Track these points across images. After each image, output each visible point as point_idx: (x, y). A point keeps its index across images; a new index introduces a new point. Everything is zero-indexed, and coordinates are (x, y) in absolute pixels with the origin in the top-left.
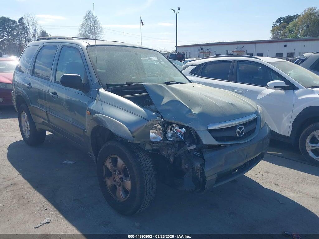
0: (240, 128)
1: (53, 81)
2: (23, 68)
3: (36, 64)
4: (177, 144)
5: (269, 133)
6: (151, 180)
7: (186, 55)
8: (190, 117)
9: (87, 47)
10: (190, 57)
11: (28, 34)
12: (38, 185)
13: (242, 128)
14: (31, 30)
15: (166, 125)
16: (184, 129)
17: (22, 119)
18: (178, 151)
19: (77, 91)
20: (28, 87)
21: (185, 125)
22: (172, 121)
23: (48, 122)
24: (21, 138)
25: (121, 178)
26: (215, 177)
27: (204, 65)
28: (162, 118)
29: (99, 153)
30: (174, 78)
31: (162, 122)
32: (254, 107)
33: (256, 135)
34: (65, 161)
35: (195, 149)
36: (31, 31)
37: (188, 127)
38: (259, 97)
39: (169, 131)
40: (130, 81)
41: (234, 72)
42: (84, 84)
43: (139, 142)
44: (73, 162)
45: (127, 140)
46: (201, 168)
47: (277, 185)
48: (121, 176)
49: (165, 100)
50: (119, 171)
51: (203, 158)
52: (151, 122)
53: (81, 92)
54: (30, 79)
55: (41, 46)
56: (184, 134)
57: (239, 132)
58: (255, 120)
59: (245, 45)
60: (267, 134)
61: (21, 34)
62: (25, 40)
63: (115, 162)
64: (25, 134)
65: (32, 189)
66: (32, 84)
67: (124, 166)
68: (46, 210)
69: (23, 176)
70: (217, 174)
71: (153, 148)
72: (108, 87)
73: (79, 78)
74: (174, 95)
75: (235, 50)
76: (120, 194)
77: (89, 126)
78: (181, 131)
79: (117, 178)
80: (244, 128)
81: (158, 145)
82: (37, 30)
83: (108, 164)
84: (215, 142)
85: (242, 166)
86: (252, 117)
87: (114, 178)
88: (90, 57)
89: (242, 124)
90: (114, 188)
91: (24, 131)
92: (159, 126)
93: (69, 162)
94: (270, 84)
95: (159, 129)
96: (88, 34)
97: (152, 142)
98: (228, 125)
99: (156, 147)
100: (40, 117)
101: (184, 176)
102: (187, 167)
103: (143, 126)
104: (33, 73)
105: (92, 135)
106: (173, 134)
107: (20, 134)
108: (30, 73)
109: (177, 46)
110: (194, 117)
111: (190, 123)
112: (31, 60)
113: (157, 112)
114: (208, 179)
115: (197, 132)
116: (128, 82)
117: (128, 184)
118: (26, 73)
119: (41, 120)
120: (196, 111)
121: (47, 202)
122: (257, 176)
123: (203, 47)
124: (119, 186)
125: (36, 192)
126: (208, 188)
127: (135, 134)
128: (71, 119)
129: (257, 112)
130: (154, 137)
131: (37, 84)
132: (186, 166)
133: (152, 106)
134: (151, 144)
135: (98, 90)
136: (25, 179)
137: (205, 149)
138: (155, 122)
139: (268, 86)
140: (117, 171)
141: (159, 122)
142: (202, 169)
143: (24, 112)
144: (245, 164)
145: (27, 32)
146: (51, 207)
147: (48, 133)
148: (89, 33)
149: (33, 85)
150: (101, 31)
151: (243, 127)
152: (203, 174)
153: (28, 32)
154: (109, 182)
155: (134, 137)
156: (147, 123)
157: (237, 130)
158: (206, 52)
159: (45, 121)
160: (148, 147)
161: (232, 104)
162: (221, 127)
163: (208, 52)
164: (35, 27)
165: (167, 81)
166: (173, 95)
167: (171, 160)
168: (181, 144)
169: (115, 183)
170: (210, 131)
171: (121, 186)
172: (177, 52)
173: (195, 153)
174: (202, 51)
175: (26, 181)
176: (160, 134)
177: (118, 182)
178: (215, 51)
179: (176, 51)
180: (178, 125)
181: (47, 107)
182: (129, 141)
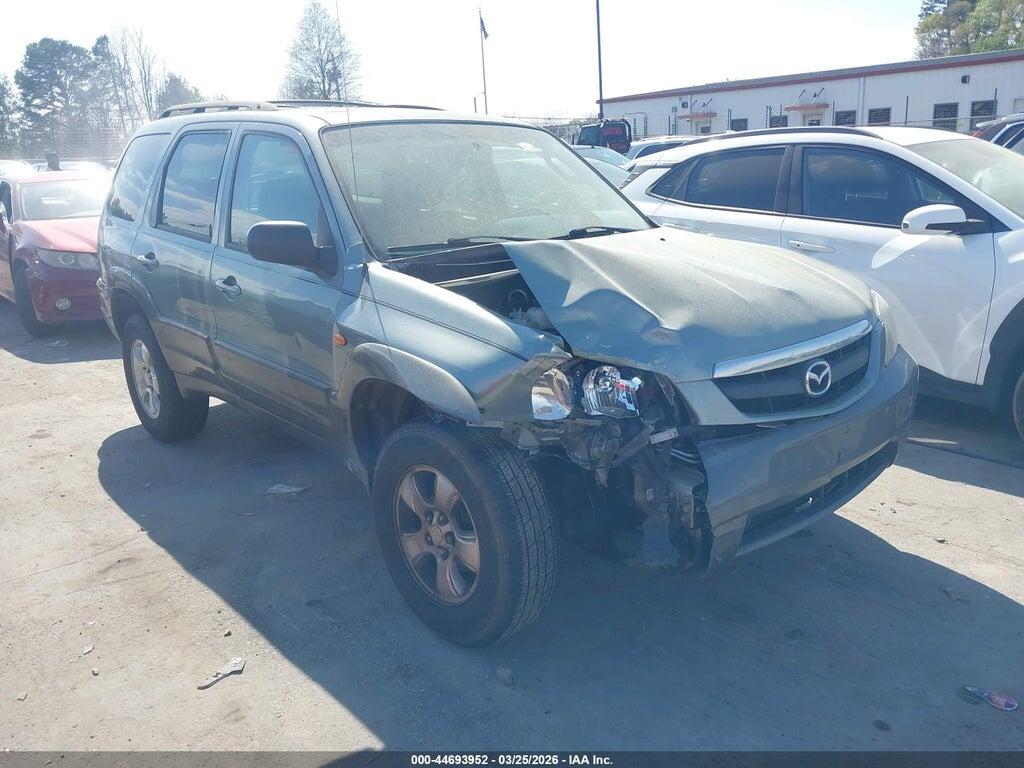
0: (818, 370)
1: (222, 244)
2: (126, 205)
3: (165, 190)
4: (618, 428)
5: (913, 378)
6: (542, 539)
7: (632, 127)
8: (658, 341)
9: (323, 131)
10: (646, 135)
11: (126, 88)
12: (199, 562)
13: (823, 368)
14: (136, 75)
15: (581, 369)
16: (637, 381)
17: (135, 360)
18: (621, 447)
19: (298, 271)
20: (146, 265)
21: (641, 366)
22: (598, 357)
23: (215, 369)
24: (134, 420)
25: (450, 534)
26: (740, 524)
27: (695, 163)
28: (567, 348)
29: (378, 460)
30: (599, 214)
31: (569, 361)
32: (859, 300)
33: (870, 386)
34: (273, 485)
35: (674, 441)
36: (134, 79)
37: (651, 372)
38: (879, 261)
39: (591, 386)
40: (462, 235)
41: (792, 183)
42: (319, 249)
43: (499, 424)
44: (298, 489)
45: (463, 422)
46: (695, 499)
47: (942, 542)
48: (447, 528)
49: (575, 293)
50: (442, 513)
51: (701, 468)
52: (532, 364)
53: (311, 275)
54: (150, 240)
55: (180, 134)
56: (638, 397)
57: (812, 382)
58: (865, 341)
59: (827, 85)
60: (905, 381)
61: (104, 88)
62: (117, 107)
63: (427, 486)
64: (145, 406)
65: (182, 572)
66: (158, 256)
67: (455, 498)
68: (229, 634)
69: (152, 536)
70: (746, 516)
71: (541, 442)
72: (394, 257)
73: (303, 233)
74: (603, 274)
75: (795, 102)
76: (449, 581)
77: (342, 380)
78: (628, 387)
79: (438, 533)
80: (828, 369)
81: (556, 430)
82: (152, 74)
83: (408, 492)
84: (737, 417)
85: (827, 486)
86: (855, 332)
87: (428, 534)
88: (333, 164)
89: (825, 357)
90: (429, 564)
91: (142, 400)
92: (560, 375)
93: (286, 489)
94: (912, 220)
95: (560, 382)
96: (314, 80)
97: (540, 423)
98: (776, 362)
99: (552, 439)
100: (189, 355)
101: (644, 526)
102: (652, 497)
103: (511, 375)
104: (159, 220)
105: (353, 406)
106: (603, 397)
107: (132, 407)
108: (151, 220)
109: (604, 98)
110: (668, 342)
111: (657, 362)
112: (152, 178)
113: (551, 330)
114: (718, 533)
115: (679, 387)
116: (456, 237)
117: (471, 551)
118: (138, 221)
119: (194, 365)
120: (673, 321)
121: (229, 612)
122: (874, 515)
123: (687, 99)
124: (445, 556)
125: (195, 582)
126: (720, 560)
127: (485, 402)
128: (286, 360)
129: (869, 314)
130: (544, 409)
131: (175, 255)
132: (650, 495)
133: (533, 313)
134: (537, 429)
135: (366, 268)
136: (159, 543)
137: (706, 440)
138: (546, 364)
139: (906, 226)
140: (436, 514)
141: (559, 362)
142: (700, 503)
143: (140, 341)
144: (834, 480)
145: (123, 84)
146: (242, 628)
147: (214, 402)
148: (316, 75)
149: (162, 258)
150: (354, 65)
151: (827, 364)
152: (702, 517)
153: (127, 83)
154: (413, 547)
155: (482, 410)
156: (523, 367)
157: (809, 375)
158: (697, 116)
159: (205, 367)
160: (527, 440)
161: (790, 293)
162: (755, 368)
163: (705, 115)
164: (146, 66)
165: (578, 226)
166: (599, 275)
167: (602, 476)
168: (630, 425)
169: (431, 550)
170: (721, 383)
171: (450, 560)
172: (604, 120)
173: (675, 452)
174: (687, 112)
175: (161, 551)
176: (562, 399)
177: (440, 547)
178: (730, 111)
179: (601, 115)
180: (619, 368)
181: (207, 324)
182: (468, 424)
